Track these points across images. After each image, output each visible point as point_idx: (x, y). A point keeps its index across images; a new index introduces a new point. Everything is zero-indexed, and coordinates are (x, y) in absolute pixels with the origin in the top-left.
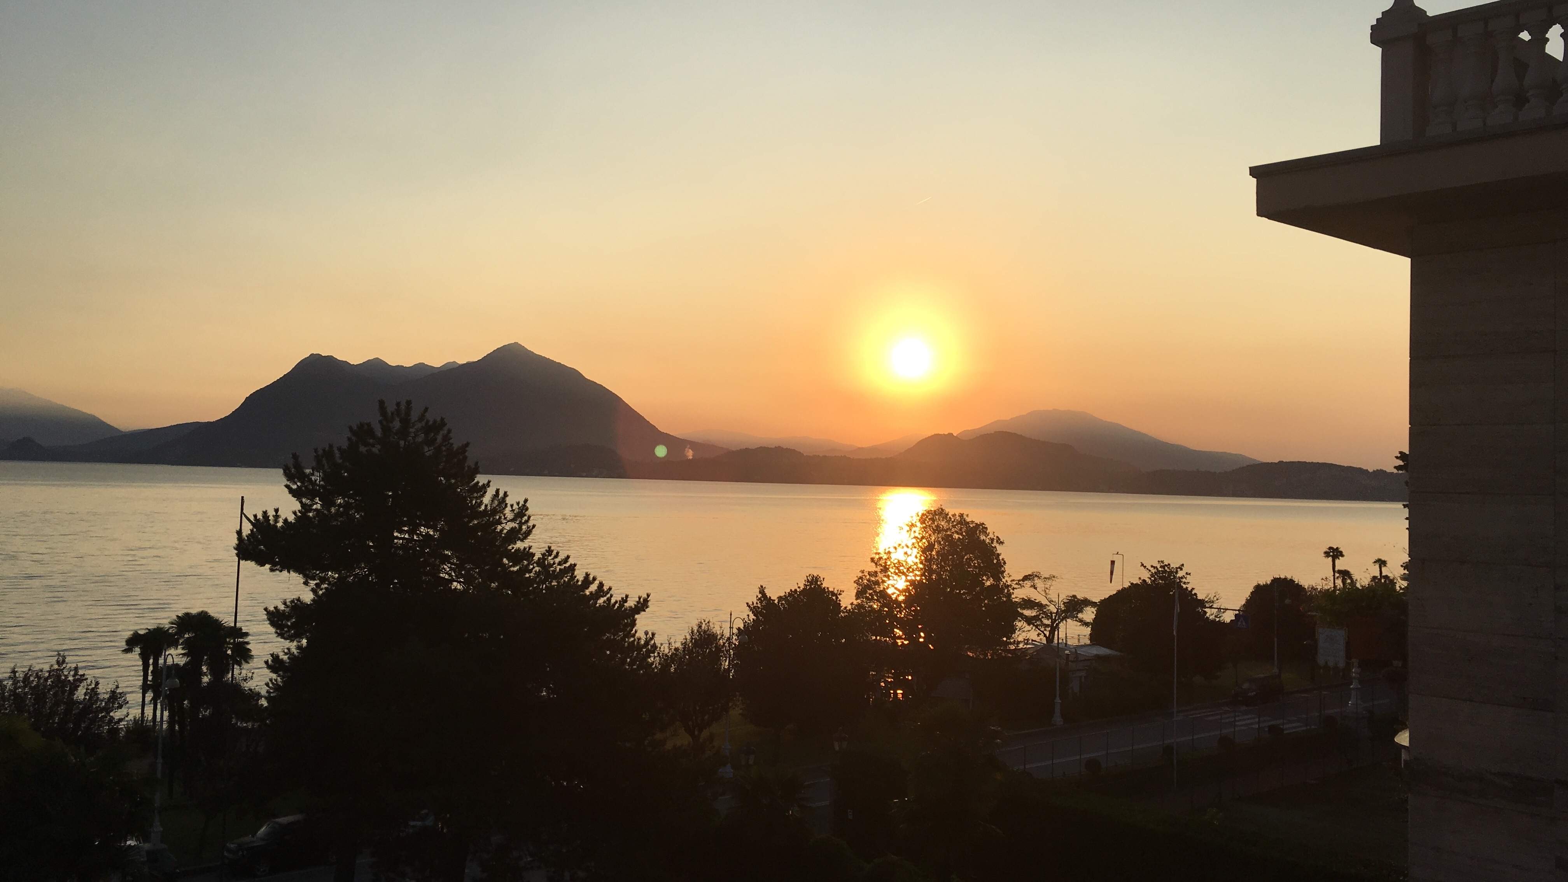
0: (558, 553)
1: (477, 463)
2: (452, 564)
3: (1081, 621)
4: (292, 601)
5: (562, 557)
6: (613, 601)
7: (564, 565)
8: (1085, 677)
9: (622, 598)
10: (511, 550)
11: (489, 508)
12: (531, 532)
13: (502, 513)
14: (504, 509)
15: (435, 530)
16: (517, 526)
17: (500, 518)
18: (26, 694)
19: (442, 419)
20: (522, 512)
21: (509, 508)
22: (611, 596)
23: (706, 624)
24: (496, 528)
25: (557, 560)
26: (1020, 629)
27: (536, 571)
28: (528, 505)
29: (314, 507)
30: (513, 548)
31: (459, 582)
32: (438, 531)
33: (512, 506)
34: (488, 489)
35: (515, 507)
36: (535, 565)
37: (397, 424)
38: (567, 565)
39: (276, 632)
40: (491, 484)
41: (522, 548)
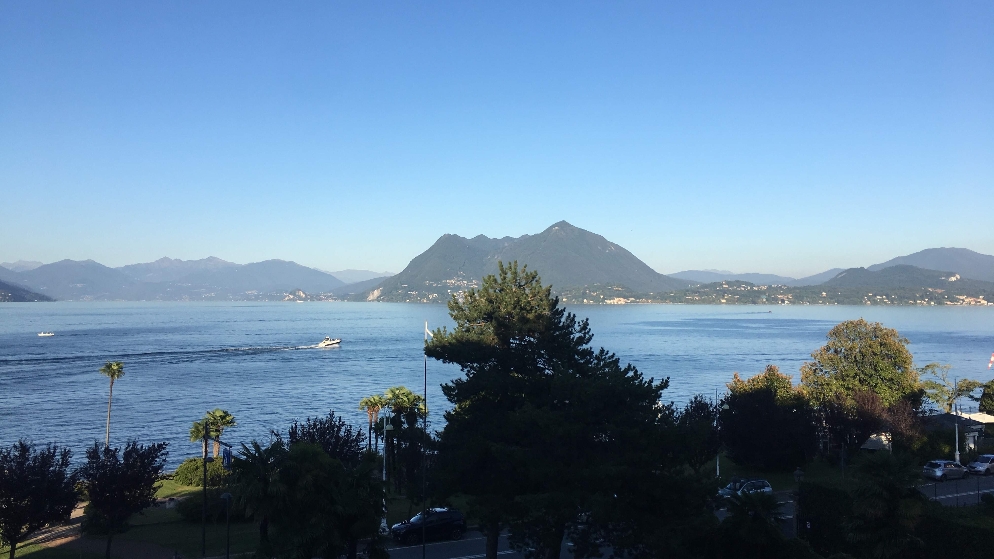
0: (608, 352)
1: (557, 297)
2: (544, 358)
3: (971, 397)
4: (456, 380)
5: (610, 354)
6: (643, 382)
7: (612, 359)
8: (978, 436)
9: (650, 380)
10: (579, 350)
11: (565, 324)
12: (591, 338)
13: (573, 327)
14: (574, 325)
15: (534, 338)
16: (582, 335)
17: (572, 330)
18: (314, 432)
19: (536, 272)
20: (585, 326)
21: (577, 324)
22: (643, 378)
23: (700, 397)
24: (570, 336)
25: (607, 356)
26: (925, 402)
27: (595, 363)
28: (589, 322)
29: (465, 325)
30: (581, 349)
31: (549, 370)
32: (536, 338)
33: (579, 323)
34: (565, 313)
35: (581, 323)
36: (594, 359)
37: (509, 276)
38: (614, 359)
39: (448, 399)
40: (566, 310)
41: (586, 348)
